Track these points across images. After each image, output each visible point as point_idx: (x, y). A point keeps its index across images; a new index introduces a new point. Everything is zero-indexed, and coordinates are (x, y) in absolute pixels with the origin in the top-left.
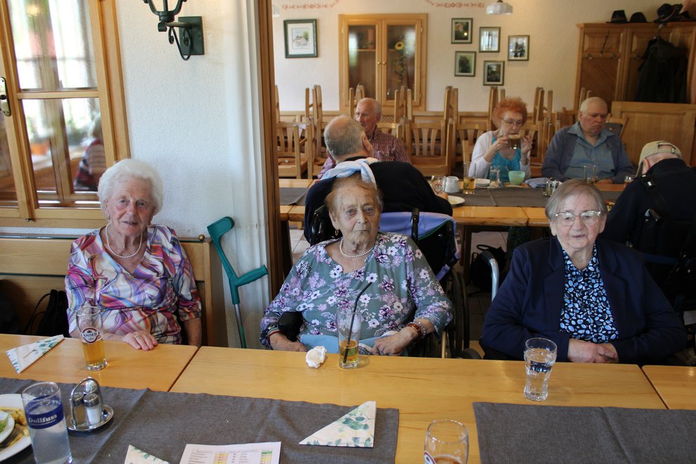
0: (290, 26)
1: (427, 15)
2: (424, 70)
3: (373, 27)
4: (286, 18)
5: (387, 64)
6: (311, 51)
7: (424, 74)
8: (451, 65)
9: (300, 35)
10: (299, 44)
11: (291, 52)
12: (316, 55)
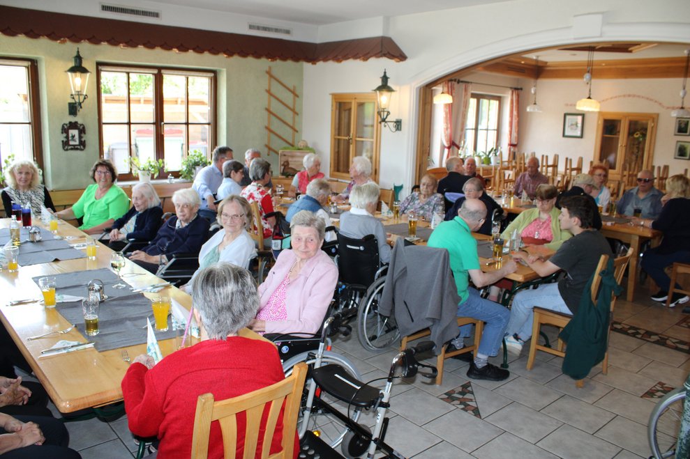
0: (568, 117)
1: (658, 115)
2: (651, 152)
3: (620, 121)
4: (565, 112)
5: (626, 146)
6: (579, 134)
7: (651, 155)
8: (673, 150)
9: (574, 123)
10: (572, 129)
11: (566, 134)
12: (581, 137)
